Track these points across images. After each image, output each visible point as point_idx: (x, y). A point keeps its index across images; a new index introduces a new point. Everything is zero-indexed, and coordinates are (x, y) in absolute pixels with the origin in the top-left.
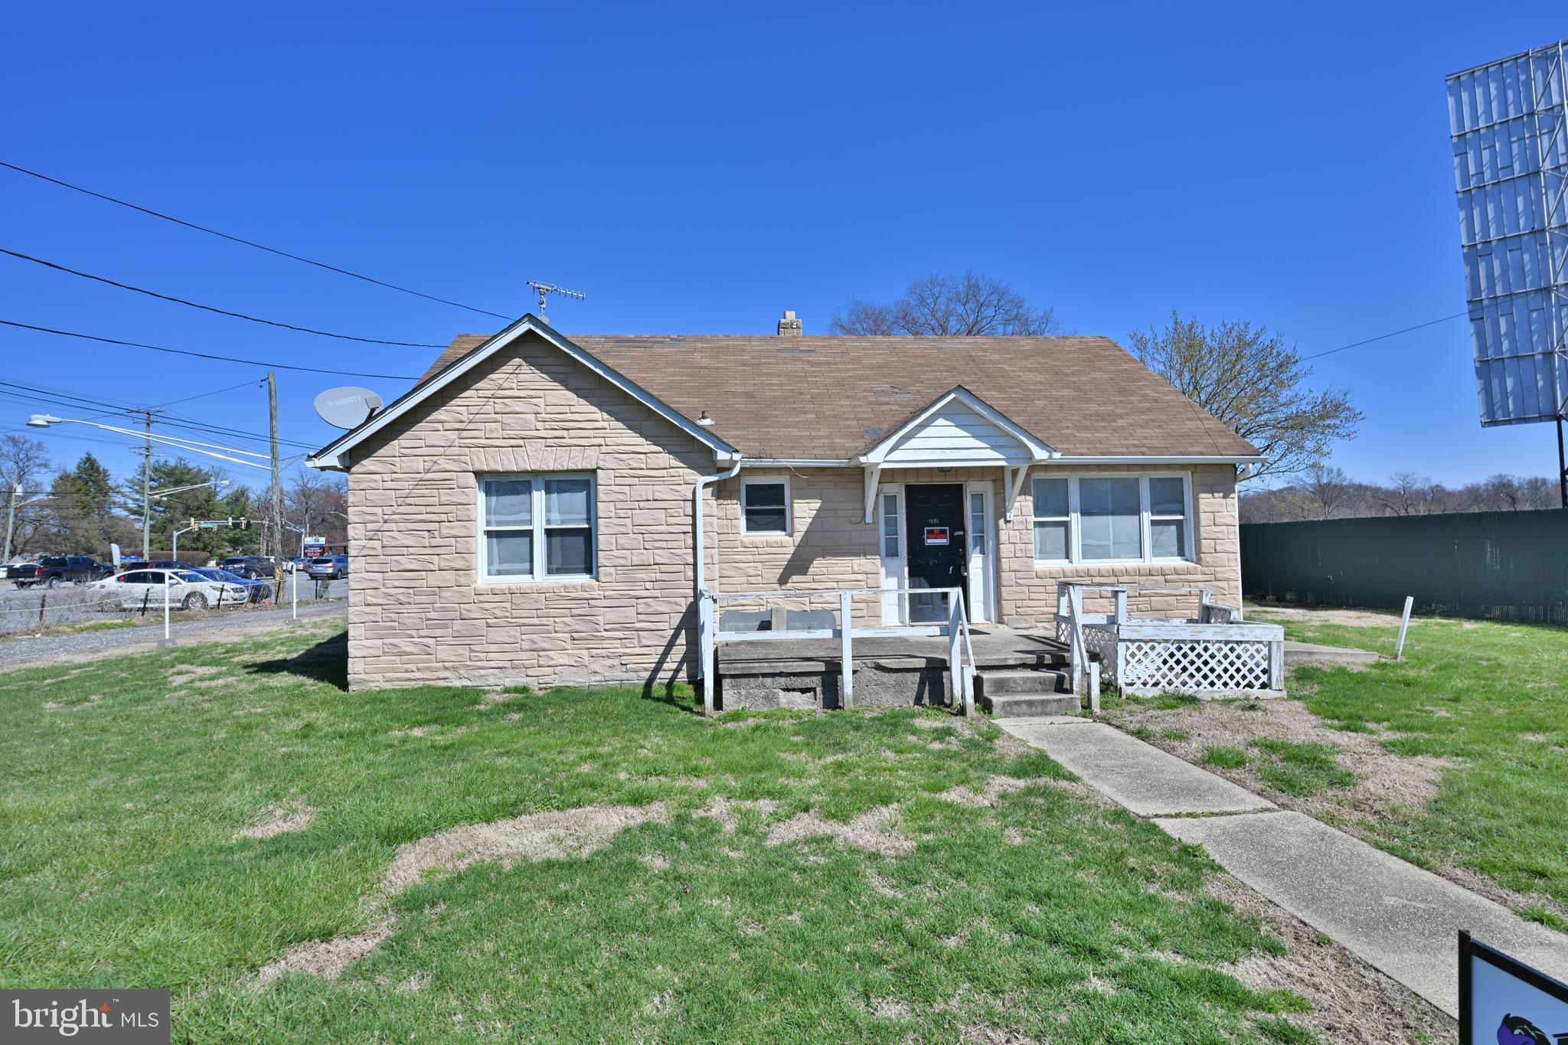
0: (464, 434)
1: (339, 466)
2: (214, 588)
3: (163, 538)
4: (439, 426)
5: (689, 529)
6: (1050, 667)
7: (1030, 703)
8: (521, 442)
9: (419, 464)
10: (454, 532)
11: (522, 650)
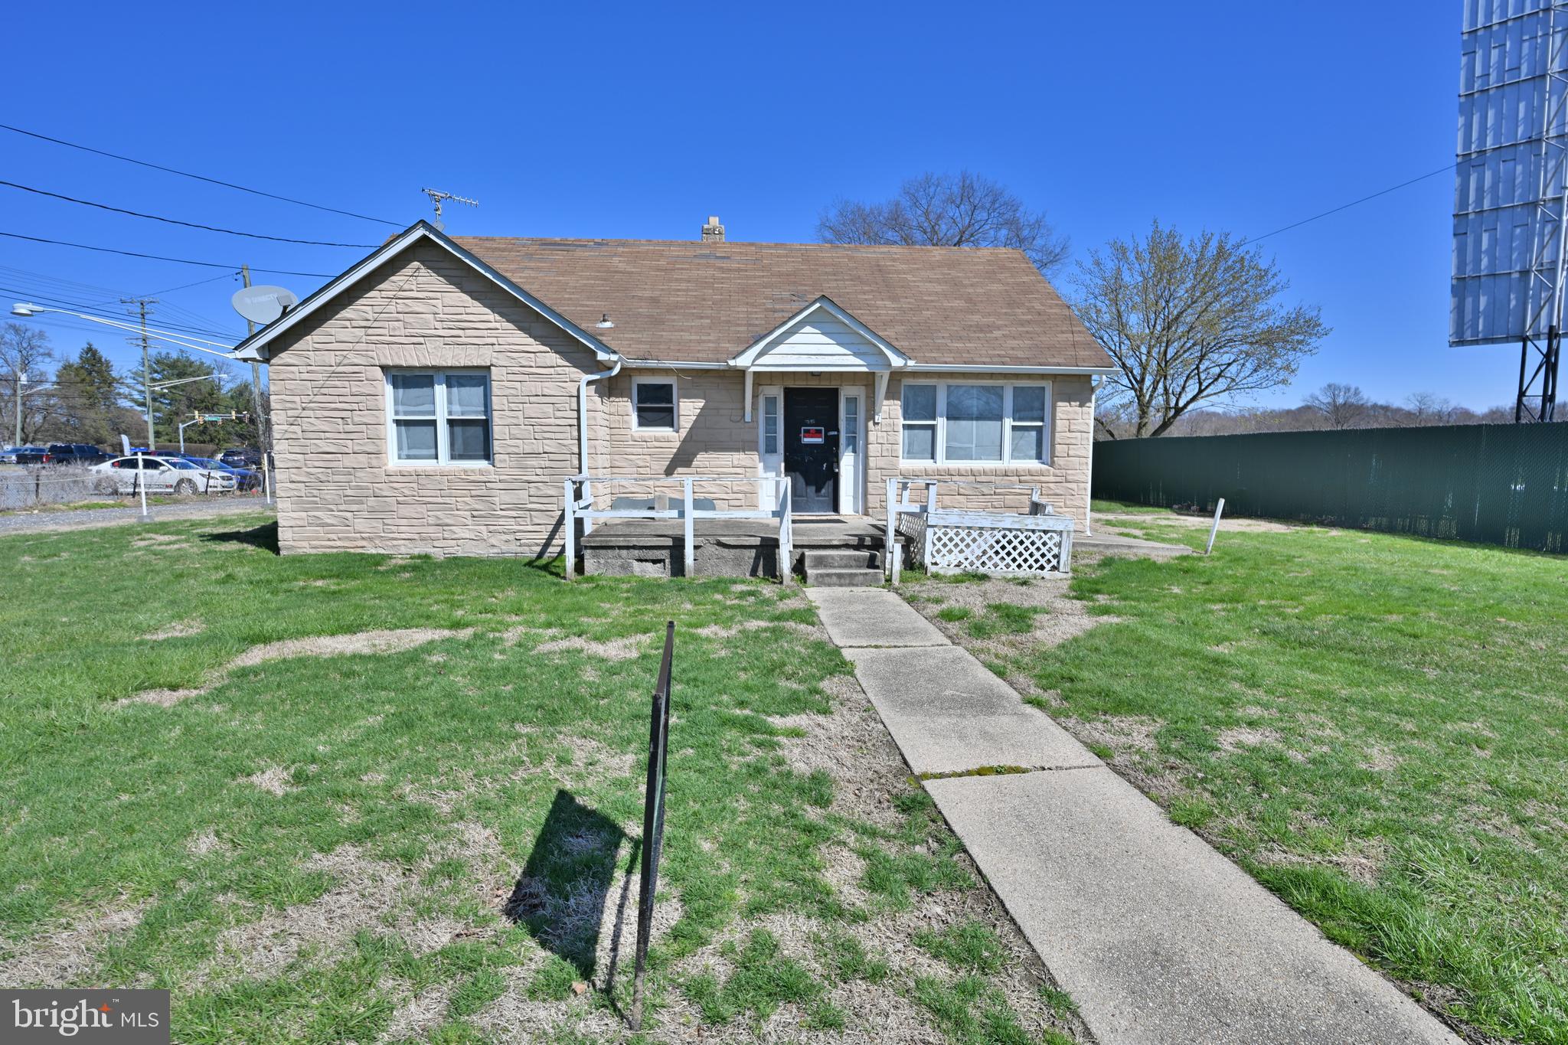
0: (370, 331)
1: (258, 358)
2: (203, 475)
3: (170, 430)
4: (347, 323)
5: (575, 422)
6: (869, 548)
7: (840, 576)
8: (421, 340)
9: (330, 358)
10: (365, 420)
11: (429, 525)
